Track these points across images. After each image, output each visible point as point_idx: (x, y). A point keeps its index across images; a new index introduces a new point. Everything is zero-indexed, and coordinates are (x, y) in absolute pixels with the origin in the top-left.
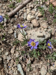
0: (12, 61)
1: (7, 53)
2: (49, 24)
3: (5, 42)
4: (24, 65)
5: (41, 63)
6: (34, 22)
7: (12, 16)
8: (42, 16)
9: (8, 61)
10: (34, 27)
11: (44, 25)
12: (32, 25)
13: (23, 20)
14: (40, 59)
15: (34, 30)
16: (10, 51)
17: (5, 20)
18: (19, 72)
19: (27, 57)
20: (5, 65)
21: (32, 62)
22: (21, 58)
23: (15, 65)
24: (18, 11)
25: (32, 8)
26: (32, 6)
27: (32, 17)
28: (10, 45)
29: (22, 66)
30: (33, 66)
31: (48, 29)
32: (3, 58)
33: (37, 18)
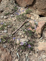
0: (14, 51)
1: (12, 49)
2: (28, 36)
3: (11, 44)
4: (19, 53)
5: (26, 52)
6: (22, 36)
7: (14, 34)
8: (25, 34)
9: (13, 51)
10: (22, 38)
11: (26, 37)
12: (21, 37)
13: (18, 35)
14: (25, 50)
15: (22, 39)
16: (13, 47)
17: (11, 35)
18: (17, 56)
19: (20, 49)
20: (12, 54)
21: (22, 52)
22: (18, 50)
23: (16, 53)
24: (16, 32)
25: (21, 31)
26: (21, 30)
27: (21, 34)
28: (13, 45)
29: (18, 53)
30: (23, 53)
31: (27, 38)
32: (11, 51)
33: (23, 34)
